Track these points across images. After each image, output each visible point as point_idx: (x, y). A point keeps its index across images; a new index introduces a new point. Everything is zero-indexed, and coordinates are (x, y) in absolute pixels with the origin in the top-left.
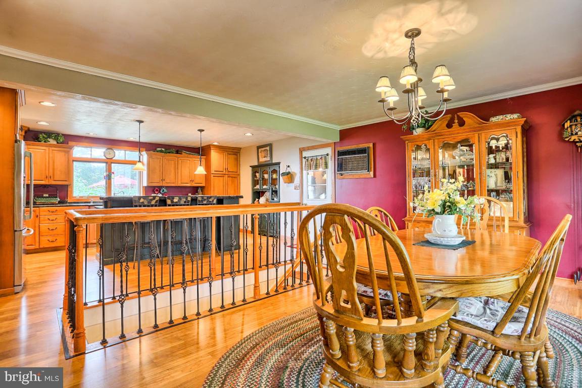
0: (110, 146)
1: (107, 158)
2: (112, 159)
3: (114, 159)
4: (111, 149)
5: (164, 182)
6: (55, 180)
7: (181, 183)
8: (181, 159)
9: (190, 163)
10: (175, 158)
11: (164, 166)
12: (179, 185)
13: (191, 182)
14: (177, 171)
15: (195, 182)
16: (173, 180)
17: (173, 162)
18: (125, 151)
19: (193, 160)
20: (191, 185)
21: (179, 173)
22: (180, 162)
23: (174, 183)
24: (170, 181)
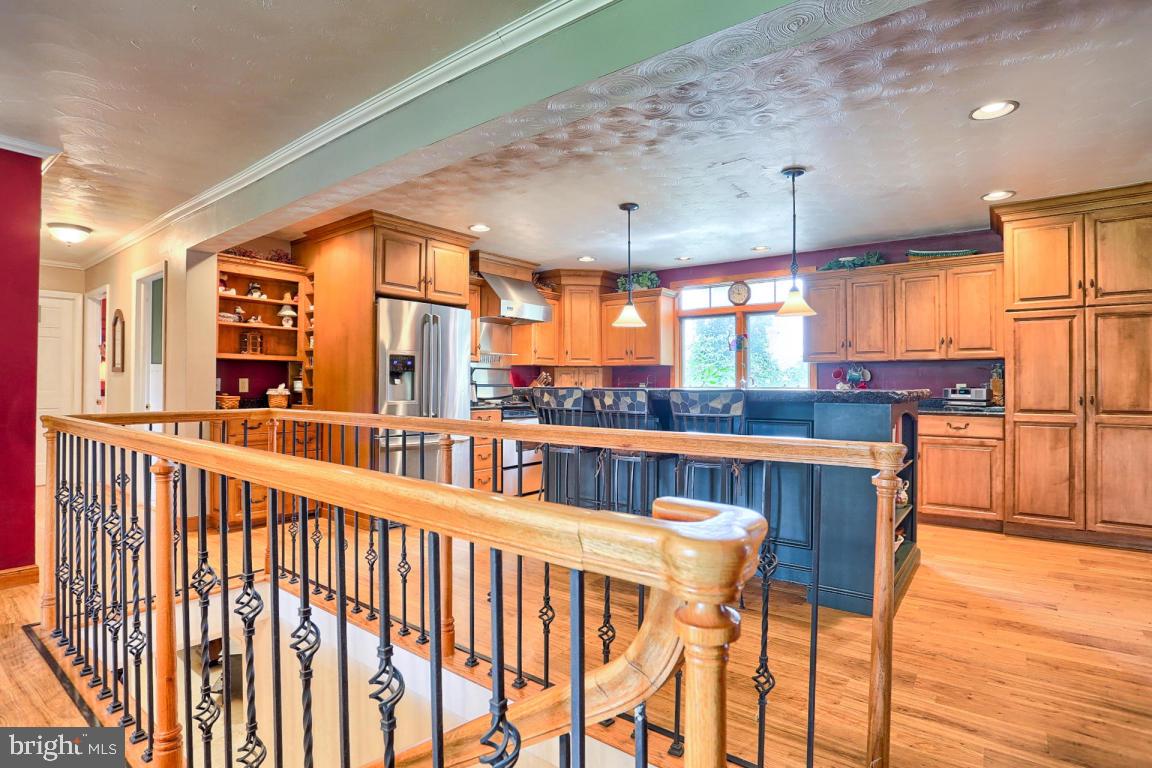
0: (737, 277)
1: (736, 304)
2: (743, 304)
3: (748, 303)
4: (742, 282)
5: (850, 349)
6: (638, 358)
7: (907, 351)
8: (906, 276)
9: (939, 284)
10: (885, 277)
11: (849, 306)
12: (899, 357)
13: (944, 346)
14: (890, 316)
15: (958, 344)
16: (880, 344)
17: (877, 291)
18: (775, 281)
19: (950, 272)
20: (943, 357)
21: (898, 322)
22: (901, 288)
23: (881, 352)
24: (870, 346)
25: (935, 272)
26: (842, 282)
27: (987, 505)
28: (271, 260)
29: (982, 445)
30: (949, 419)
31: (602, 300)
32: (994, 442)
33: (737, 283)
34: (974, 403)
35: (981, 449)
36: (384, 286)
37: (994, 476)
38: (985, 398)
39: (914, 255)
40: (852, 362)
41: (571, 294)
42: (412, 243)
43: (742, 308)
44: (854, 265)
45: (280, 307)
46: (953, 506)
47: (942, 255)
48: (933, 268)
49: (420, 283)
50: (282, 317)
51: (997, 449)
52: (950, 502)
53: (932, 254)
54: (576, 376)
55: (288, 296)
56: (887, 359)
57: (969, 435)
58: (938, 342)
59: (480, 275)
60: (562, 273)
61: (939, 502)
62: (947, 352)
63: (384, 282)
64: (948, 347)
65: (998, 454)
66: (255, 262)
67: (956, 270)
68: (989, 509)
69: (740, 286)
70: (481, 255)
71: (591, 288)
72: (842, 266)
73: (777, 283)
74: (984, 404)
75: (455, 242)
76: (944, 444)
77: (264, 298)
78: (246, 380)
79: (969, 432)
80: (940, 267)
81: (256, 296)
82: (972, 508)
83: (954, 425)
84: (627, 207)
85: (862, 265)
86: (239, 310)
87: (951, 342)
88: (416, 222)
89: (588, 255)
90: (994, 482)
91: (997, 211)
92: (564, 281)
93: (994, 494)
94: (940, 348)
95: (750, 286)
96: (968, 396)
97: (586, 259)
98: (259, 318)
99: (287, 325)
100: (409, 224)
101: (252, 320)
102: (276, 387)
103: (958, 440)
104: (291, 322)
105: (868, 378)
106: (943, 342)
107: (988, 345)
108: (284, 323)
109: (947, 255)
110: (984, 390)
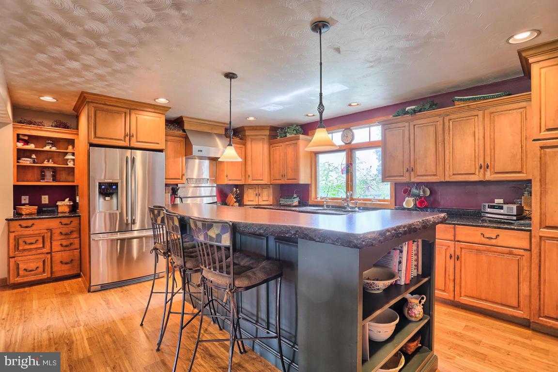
1: (346, 144)
2: (350, 143)
3: (353, 142)
4: (349, 129)
5: (412, 173)
6: (288, 179)
7: (454, 174)
8: (452, 117)
9: (478, 121)
10: (437, 118)
11: (412, 141)
12: (447, 179)
13: (482, 170)
14: (440, 148)
15: (494, 169)
16: (433, 169)
17: (431, 129)
18: (370, 127)
19: (487, 111)
20: (482, 179)
21: (447, 152)
22: (449, 127)
23: (434, 175)
24: (426, 170)
25: (475, 113)
26: (407, 124)
27: (515, 304)
28: (55, 127)
29: (511, 253)
30: (482, 230)
31: (270, 144)
32: (521, 252)
33: (346, 129)
34: (506, 217)
35: (510, 257)
36: (96, 139)
37: (521, 280)
38: (515, 213)
39: (458, 100)
40: (414, 183)
41: (251, 141)
42: (119, 113)
43: (349, 146)
44: (414, 112)
45: (66, 153)
46: (486, 300)
47: (480, 99)
48: (474, 109)
49: (125, 137)
50: (68, 160)
51: (524, 258)
52: (483, 297)
53: (472, 99)
54: (257, 190)
55: (70, 147)
56: (438, 181)
57: (499, 244)
58: (478, 167)
59: (184, 131)
60: (245, 129)
61: (475, 296)
62: (484, 175)
63: (95, 137)
64: (485, 171)
65: (524, 262)
66: (41, 128)
67: (491, 110)
68: (518, 307)
69: (348, 131)
70: (184, 119)
71: (263, 137)
72: (407, 113)
73: (371, 128)
74: (515, 218)
75: (153, 110)
76: (478, 250)
77: (54, 149)
78: (47, 197)
79: (499, 242)
80: (479, 109)
81: (47, 148)
82: (502, 305)
83: (487, 235)
84: (230, 76)
85: (420, 111)
86: (34, 156)
87: (488, 167)
88: (119, 99)
89: (253, 116)
90: (521, 285)
91: (524, 54)
92: (247, 133)
93: (521, 294)
94: (479, 172)
95: (354, 131)
96: (502, 211)
97: (251, 119)
98: (50, 161)
99: (71, 164)
100: (114, 100)
101: (45, 162)
102: (64, 200)
103: (490, 248)
104: (72, 162)
105: (428, 193)
106: (481, 167)
107: (519, 169)
108: (68, 163)
109: (484, 98)
110: (514, 207)
